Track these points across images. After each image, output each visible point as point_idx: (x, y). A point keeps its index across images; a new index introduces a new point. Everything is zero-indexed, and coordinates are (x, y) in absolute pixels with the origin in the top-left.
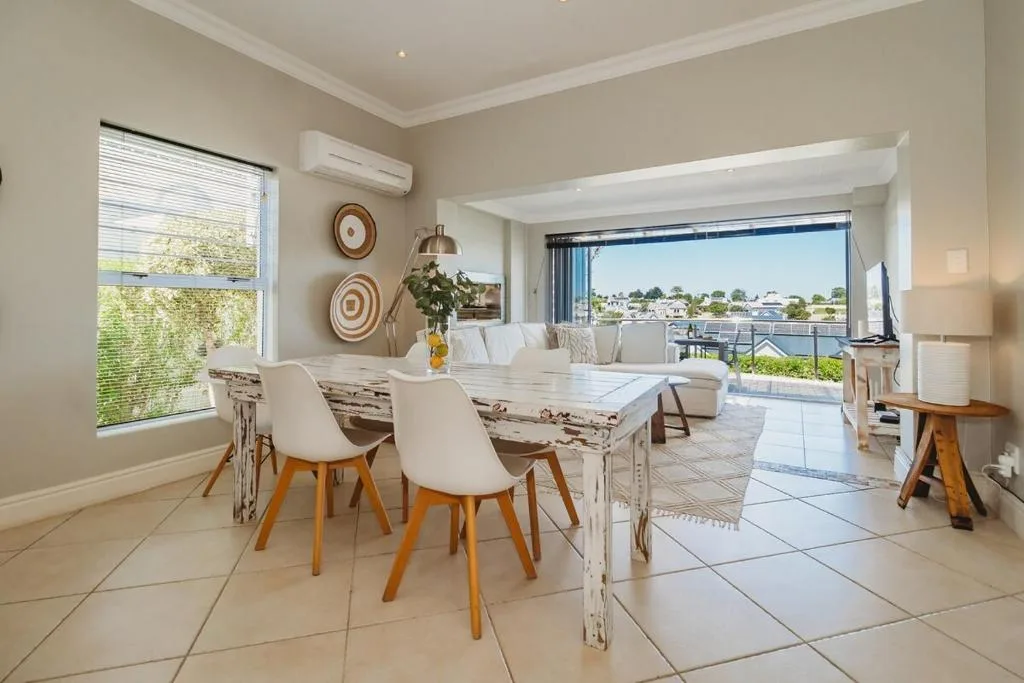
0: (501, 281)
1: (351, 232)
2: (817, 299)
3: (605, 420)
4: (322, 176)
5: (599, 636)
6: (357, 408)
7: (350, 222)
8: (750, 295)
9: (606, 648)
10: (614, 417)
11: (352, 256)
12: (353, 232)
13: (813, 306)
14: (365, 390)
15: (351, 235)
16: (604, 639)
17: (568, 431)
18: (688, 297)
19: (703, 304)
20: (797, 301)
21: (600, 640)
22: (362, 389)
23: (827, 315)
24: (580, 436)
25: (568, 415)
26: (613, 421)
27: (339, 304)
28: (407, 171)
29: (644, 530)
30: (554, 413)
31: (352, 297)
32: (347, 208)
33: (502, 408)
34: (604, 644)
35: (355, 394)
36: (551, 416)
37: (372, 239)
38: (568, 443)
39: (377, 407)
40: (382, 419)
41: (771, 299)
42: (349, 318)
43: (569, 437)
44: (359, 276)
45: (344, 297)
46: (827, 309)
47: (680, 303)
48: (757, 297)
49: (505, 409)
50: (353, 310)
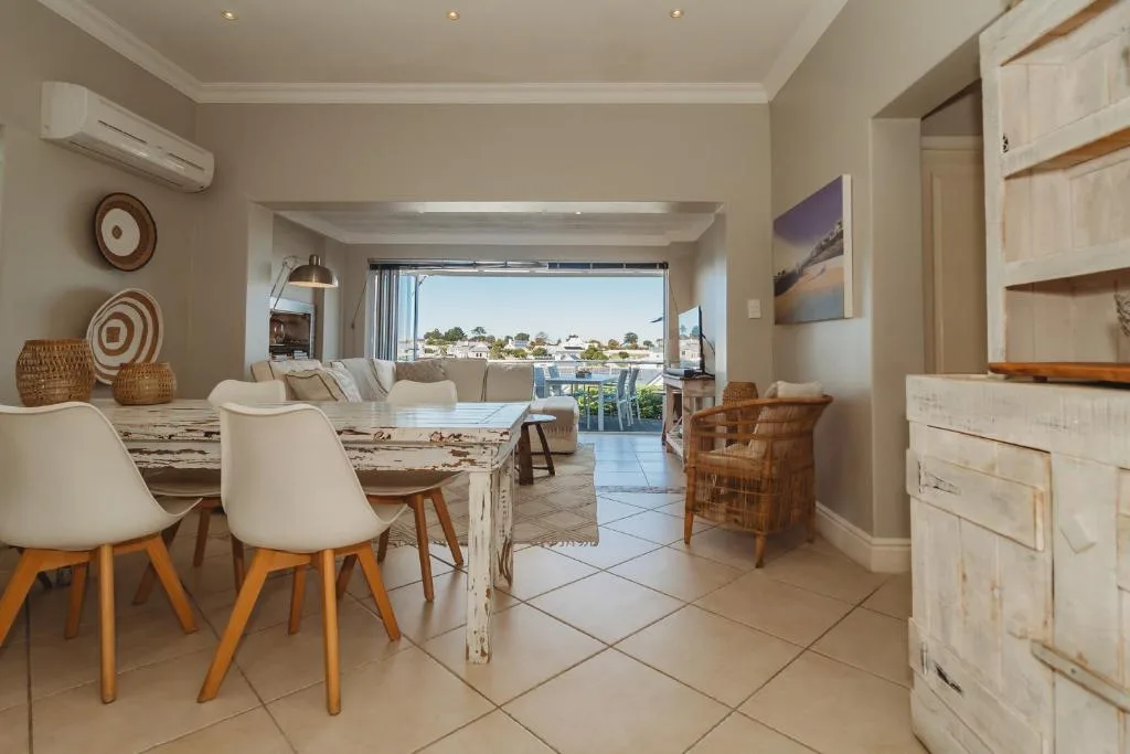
0: (311, 312)
1: (117, 232)
2: (613, 345)
3: (499, 437)
4: (80, 149)
5: (482, 650)
6: (169, 457)
7: (116, 218)
8: (553, 339)
9: (488, 661)
10: (506, 433)
11: (119, 266)
12: (122, 233)
13: (610, 351)
14: (189, 431)
15: (117, 237)
16: (487, 651)
17: (455, 453)
18: (491, 339)
19: (507, 347)
20: (596, 345)
21: (483, 654)
22: (183, 429)
23: (621, 360)
24: (468, 457)
25: (460, 435)
26: (506, 437)
27: (96, 332)
28: (207, 161)
29: (507, 555)
30: (445, 435)
31: (115, 323)
32: (111, 199)
33: (385, 436)
34: (486, 658)
35: (170, 437)
36: (442, 438)
37: (150, 246)
38: (456, 465)
39: (202, 452)
40: (209, 466)
41: (573, 343)
42: (108, 352)
43: (457, 459)
44: (132, 295)
45: (105, 323)
46: (620, 353)
47: (481, 345)
48: (559, 341)
49: (389, 437)
50: (117, 341)
